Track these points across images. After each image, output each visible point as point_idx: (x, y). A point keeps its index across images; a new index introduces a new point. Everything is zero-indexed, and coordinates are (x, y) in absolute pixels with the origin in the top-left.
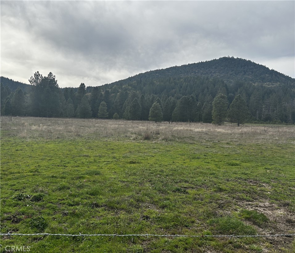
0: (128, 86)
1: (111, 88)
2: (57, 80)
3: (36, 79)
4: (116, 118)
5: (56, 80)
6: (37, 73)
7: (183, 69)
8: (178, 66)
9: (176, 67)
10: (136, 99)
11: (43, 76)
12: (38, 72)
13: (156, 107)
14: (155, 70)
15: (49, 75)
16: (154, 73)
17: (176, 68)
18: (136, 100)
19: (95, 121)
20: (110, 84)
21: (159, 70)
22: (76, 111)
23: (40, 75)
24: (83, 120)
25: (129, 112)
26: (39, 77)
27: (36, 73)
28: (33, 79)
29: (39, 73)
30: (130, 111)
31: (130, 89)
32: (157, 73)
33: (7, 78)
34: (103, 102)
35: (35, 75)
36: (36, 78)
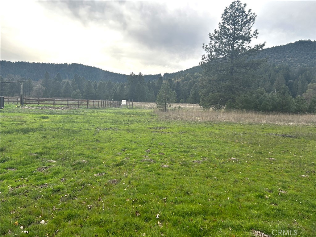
0: (199, 74)
1: (184, 76)
33: (98, 68)
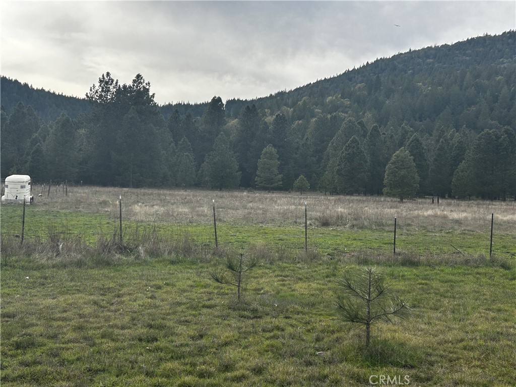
0: (343, 97)
1: (294, 104)
2: (154, 94)
3: (102, 91)
4: (302, 190)
5: (151, 94)
6: (105, 77)
7: (508, 44)
8: (493, 35)
9: (487, 38)
10: (354, 138)
11: (121, 84)
12: (108, 74)
13: (403, 161)
14: (423, 49)
15: (134, 81)
16: (419, 57)
17: (486, 41)
18: (354, 141)
19: (248, 197)
20: (290, 92)
21: (437, 48)
22: (200, 172)
23: (113, 81)
24: (219, 193)
25: (335, 173)
26: (111, 87)
27: (103, 76)
28: (97, 92)
29: (111, 76)
30: (338, 171)
31: (346, 107)
32: (428, 57)
34: (269, 148)
35: (101, 81)
36: (103, 88)
